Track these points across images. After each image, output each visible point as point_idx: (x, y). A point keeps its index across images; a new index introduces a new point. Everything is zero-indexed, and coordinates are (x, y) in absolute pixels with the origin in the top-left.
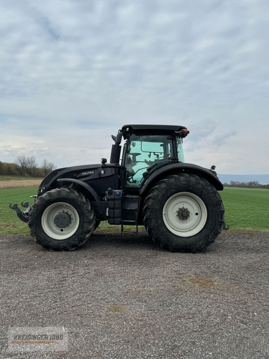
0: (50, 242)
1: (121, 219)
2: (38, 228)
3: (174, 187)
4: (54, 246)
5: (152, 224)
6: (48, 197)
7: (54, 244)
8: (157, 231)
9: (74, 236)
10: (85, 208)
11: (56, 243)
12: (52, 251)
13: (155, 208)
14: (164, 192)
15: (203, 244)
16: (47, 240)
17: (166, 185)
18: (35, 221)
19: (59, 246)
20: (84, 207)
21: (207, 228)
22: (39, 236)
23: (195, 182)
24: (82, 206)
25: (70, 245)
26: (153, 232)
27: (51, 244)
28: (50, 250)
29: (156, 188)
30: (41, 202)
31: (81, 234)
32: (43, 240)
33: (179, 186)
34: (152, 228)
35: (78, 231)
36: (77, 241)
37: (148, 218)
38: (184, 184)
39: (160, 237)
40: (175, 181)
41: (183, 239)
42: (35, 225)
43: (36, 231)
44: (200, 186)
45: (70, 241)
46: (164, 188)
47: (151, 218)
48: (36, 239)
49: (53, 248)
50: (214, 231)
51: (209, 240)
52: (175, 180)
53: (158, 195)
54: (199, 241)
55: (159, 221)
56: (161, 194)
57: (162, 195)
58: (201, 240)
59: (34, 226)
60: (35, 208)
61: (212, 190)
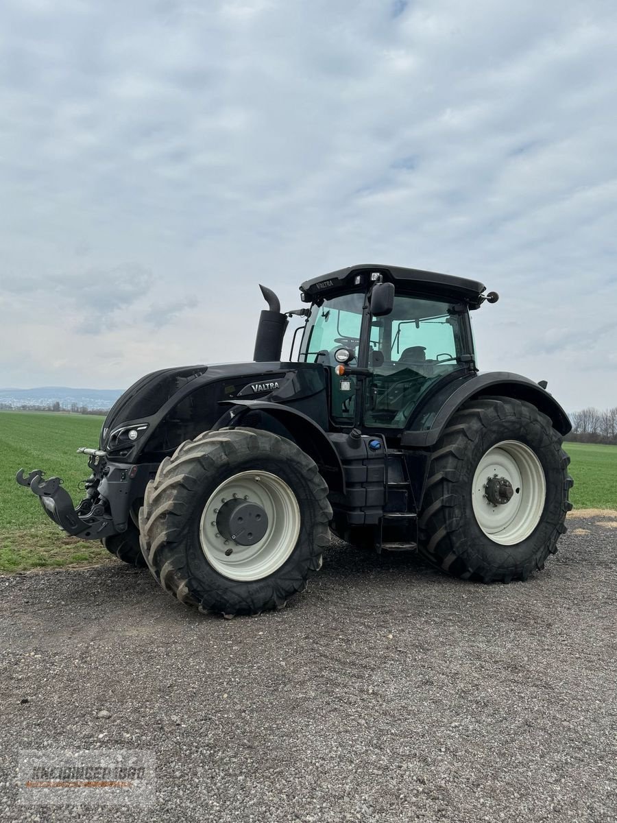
0: (226, 590)
1: (381, 512)
2: (191, 551)
3: (495, 428)
4: (240, 602)
5: (454, 519)
6: (223, 454)
7: (239, 596)
8: (463, 536)
9: (288, 568)
10: (319, 485)
11: (242, 591)
12: (231, 616)
13: (461, 479)
14: (477, 440)
15: (541, 557)
16: (219, 586)
17: (480, 424)
18: (185, 532)
19: (252, 601)
20: (314, 483)
21: (547, 522)
22: (195, 578)
23: (530, 417)
24: (311, 481)
25: (281, 594)
26: (454, 538)
27: (231, 597)
28: (226, 616)
29: (463, 432)
30: (204, 471)
31: (307, 559)
32: (207, 588)
33: (504, 426)
34: (453, 529)
35: (298, 552)
36: (297, 580)
37: (447, 505)
38: (513, 422)
39: (470, 550)
40: (496, 415)
41: (509, 551)
42: (184, 542)
43: (188, 564)
44: (538, 427)
45: (279, 581)
46: (477, 432)
47: (452, 505)
48: (186, 586)
49: (237, 607)
50: (557, 527)
51: (550, 548)
52: (497, 411)
53: (466, 448)
54: (535, 553)
55: (468, 511)
56: (471, 446)
57: (473, 447)
58: (539, 549)
59: (182, 547)
60: (185, 491)
61: (555, 436)
